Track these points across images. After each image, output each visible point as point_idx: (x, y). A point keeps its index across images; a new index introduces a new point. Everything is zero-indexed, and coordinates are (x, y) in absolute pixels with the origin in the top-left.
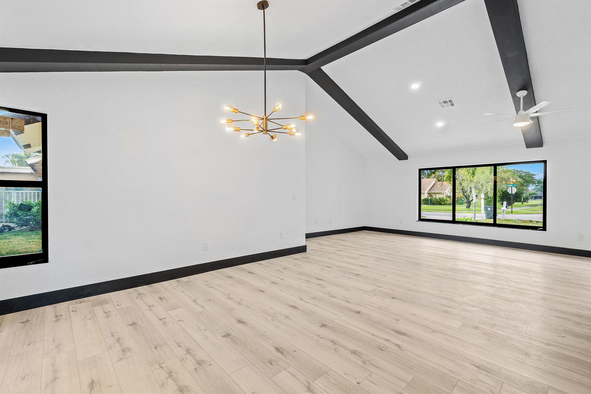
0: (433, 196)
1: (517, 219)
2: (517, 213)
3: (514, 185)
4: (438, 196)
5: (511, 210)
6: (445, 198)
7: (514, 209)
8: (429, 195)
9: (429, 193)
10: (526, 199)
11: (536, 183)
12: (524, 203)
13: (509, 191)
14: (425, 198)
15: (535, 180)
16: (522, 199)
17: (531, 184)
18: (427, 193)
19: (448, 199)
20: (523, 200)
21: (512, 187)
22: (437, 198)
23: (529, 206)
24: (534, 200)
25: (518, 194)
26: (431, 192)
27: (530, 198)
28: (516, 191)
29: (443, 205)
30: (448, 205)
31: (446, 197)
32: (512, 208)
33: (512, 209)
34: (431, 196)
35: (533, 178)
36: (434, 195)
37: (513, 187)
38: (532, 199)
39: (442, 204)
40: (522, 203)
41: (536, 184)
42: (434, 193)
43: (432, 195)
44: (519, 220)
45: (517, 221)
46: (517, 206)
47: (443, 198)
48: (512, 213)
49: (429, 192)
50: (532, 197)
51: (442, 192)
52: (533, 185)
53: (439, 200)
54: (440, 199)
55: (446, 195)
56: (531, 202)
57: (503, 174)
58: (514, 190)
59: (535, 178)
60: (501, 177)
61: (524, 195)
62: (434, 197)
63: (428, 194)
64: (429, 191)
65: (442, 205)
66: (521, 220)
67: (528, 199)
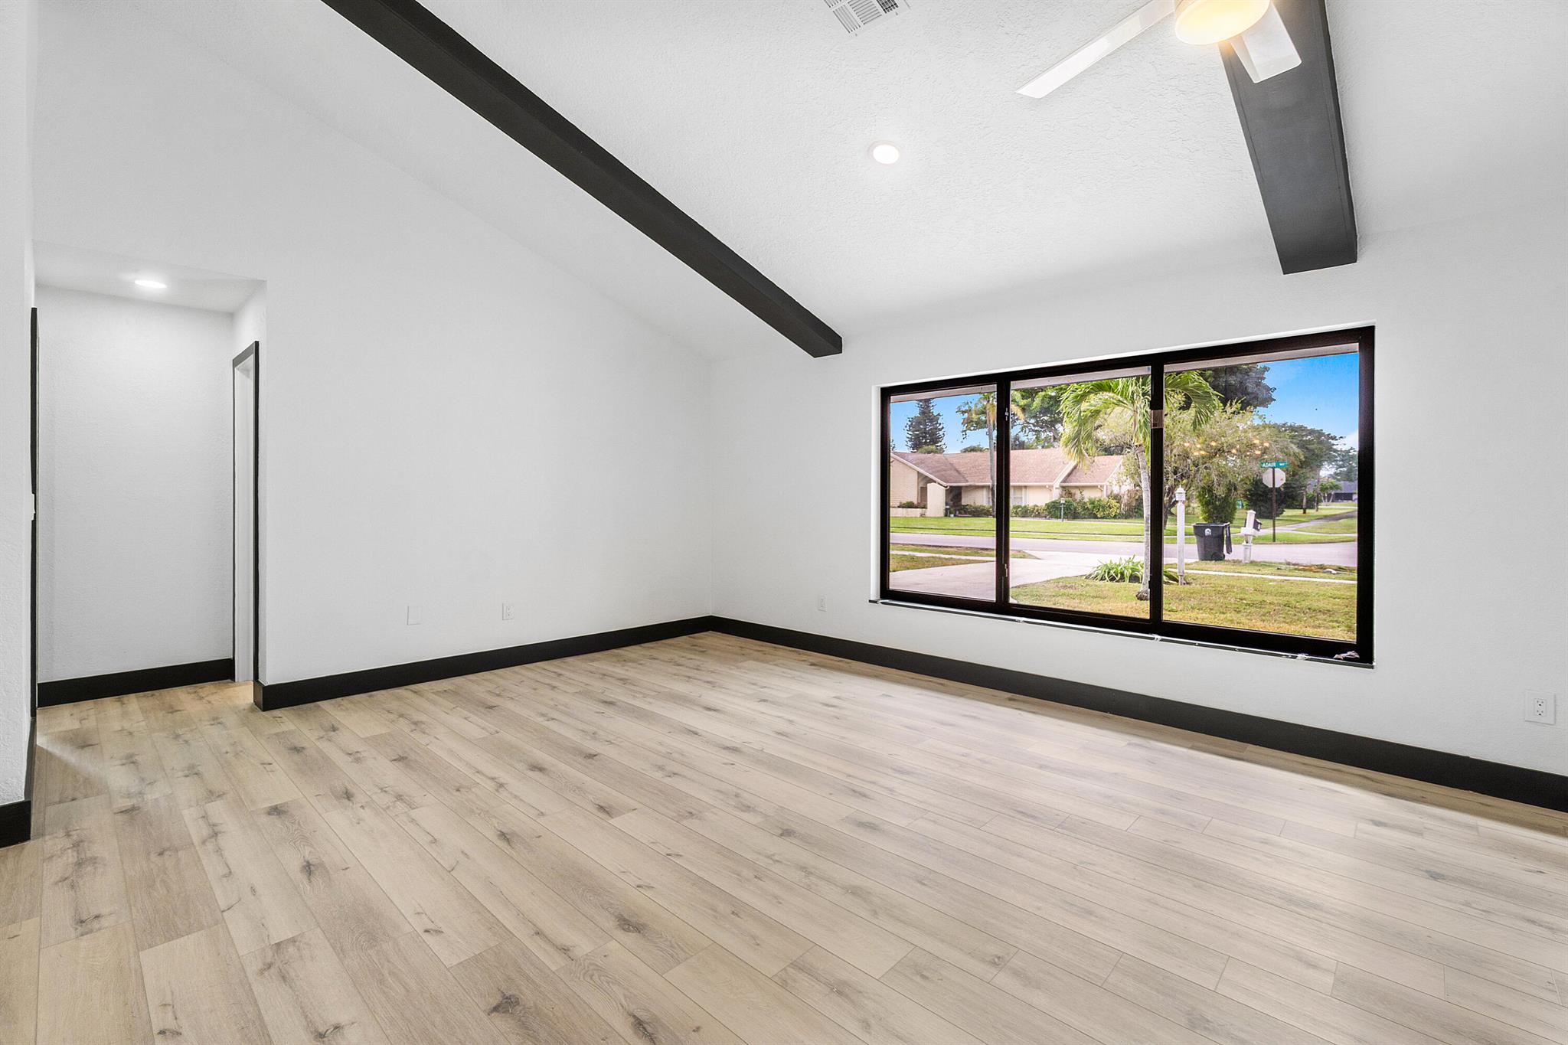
0: (1075, 494)
1: (1284, 561)
2: (1289, 541)
3: (1281, 464)
4: (1088, 495)
5: (1272, 531)
6: (1104, 498)
7: (1279, 528)
8: (1064, 492)
9: (1063, 487)
10: (1313, 502)
11: (1338, 459)
12: (1308, 511)
13: (1268, 481)
14: (1053, 500)
15: (1335, 451)
16: (1305, 500)
17: (1326, 463)
18: (1058, 486)
19: (1114, 502)
20: (1307, 502)
21: (1273, 468)
22: (1086, 500)
23: (1321, 519)
24: (1333, 501)
25: (1294, 488)
26: (1069, 484)
27: (1324, 497)
28: (1285, 479)
29: (1101, 518)
30: (1113, 520)
31: (1108, 497)
32: (1274, 526)
33: (1274, 530)
34: (1070, 494)
35: (1330, 448)
36: (1078, 492)
37: (1276, 469)
38: (1328, 501)
39: (1099, 516)
40: (1305, 512)
41: (1337, 461)
42: (1077, 487)
43: (1073, 491)
44: (1289, 564)
45: (1284, 567)
46: (1291, 520)
47: (1100, 500)
48: (1274, 540)
49: (1065, 484)
50: (1330, 495)
51: (1099, 484)
52: (1331, 466)
53: (1090, 506)
54: (1092, 503)
55: (1109, 493)
56: (1327, 508)
57: (1250, 435)
58: (1281, 478)
59: (1335, 447)
60: (1245, 442)
61: (1310, 491)
62: (1078, 496)
63: (1061, 489)
64: (1064, 481)
65: (1098, 518)
66: (1294, 565)
67: (1319, 501)
